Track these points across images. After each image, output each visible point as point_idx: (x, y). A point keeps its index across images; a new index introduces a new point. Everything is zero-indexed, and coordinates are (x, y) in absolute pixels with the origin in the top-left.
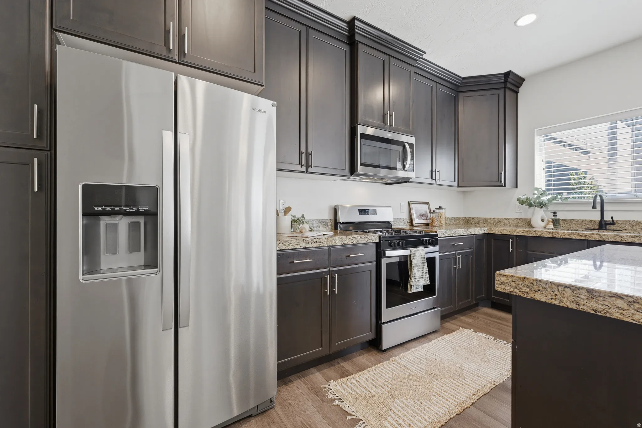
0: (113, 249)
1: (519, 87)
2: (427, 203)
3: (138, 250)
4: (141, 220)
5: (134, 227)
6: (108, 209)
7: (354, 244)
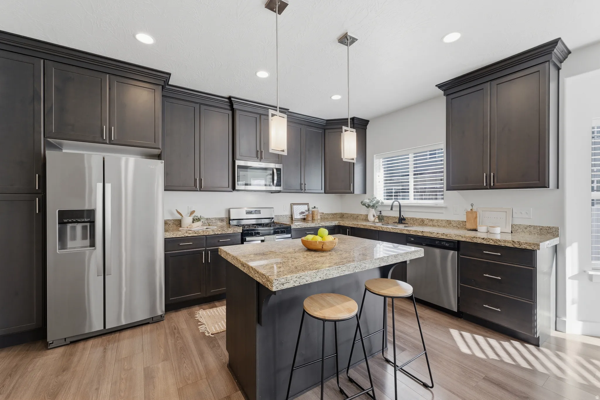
0: (74, 238)
1: (366, 126)
2: (307, 204)
3: (86, 239)
4: (88, 224)
5: (84, 228)
6: (70, 221)
7: (223, 234)
